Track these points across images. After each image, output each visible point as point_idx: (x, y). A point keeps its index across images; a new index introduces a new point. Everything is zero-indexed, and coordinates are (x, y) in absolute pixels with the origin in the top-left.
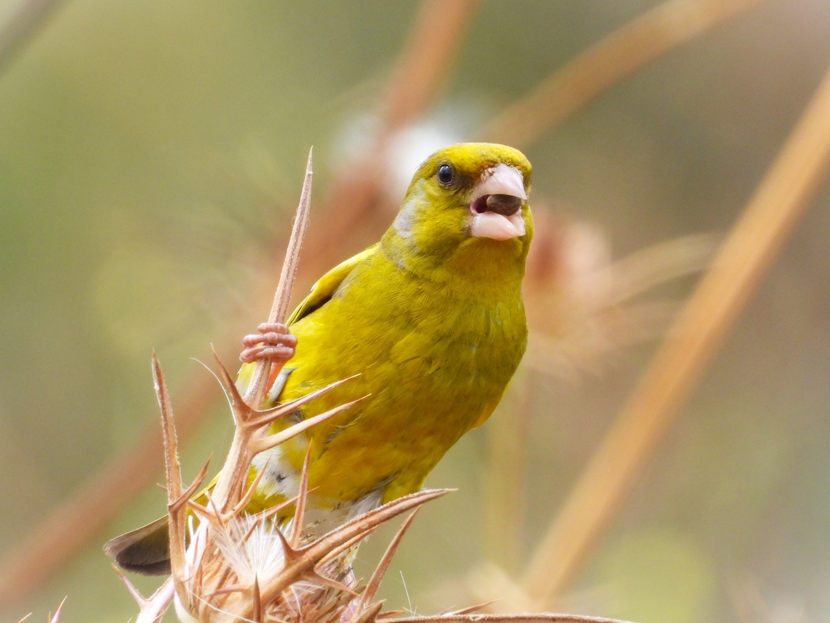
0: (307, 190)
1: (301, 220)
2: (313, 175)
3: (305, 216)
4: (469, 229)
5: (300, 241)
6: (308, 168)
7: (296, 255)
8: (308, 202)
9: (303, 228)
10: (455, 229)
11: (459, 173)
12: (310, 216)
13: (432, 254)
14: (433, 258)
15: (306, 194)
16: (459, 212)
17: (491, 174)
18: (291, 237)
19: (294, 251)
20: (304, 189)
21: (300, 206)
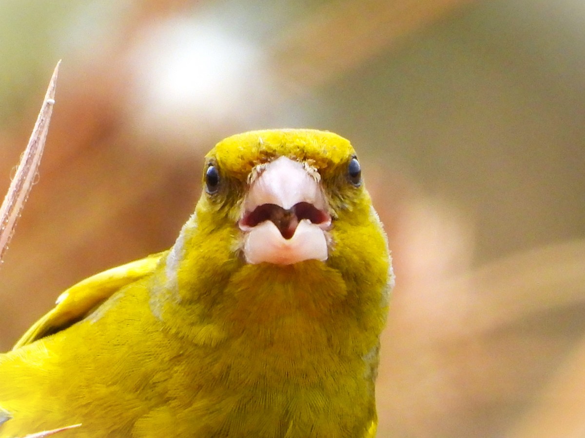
0: (41, 127)
1: (25, 173)
2: (54, 105)
3: (33, 167)
4: (241, 253)
5: (19, 205)
6: (48, 92)
7: (10, 226)
8: (40, 146)
9: (26, 186)
10: (223, 258)
11: (224, 177)
12: (40, 168)
13: (198, 300)
14: (198, 308)
15: (40, 133)
16: (225, 232)
17: (259, 175)
18: (6, 197)
19: (7, 218)
20: (37, 124)
21: (27, 151)
